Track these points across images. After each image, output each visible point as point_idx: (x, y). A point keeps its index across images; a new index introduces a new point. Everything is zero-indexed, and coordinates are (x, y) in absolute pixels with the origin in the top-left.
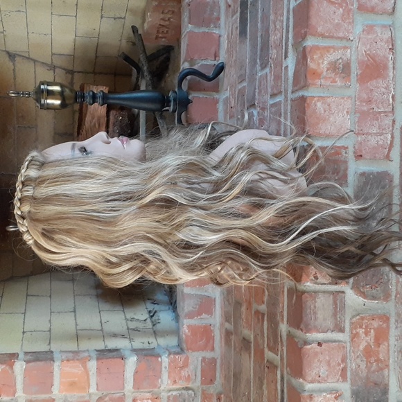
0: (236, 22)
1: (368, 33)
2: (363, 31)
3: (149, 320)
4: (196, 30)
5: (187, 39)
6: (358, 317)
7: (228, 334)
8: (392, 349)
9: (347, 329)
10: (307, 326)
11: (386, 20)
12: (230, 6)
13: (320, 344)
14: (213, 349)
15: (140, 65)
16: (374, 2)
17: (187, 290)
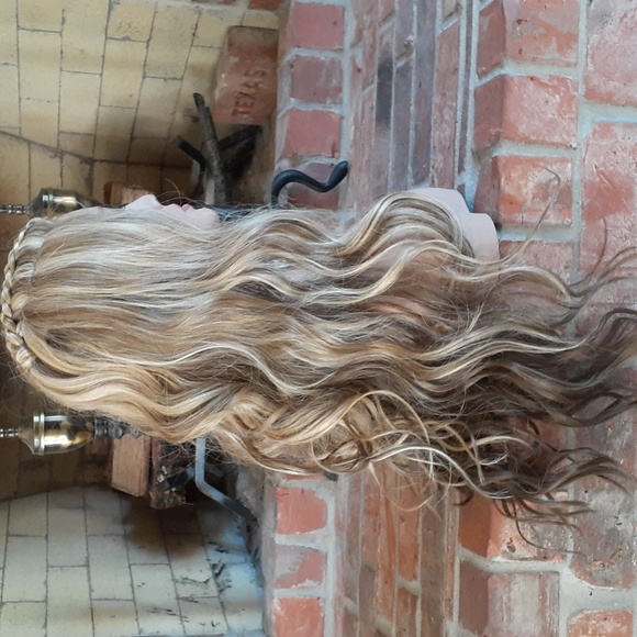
0: (370, 98)
1: (602, 137)
2: (594, 134)
3: (212, 582)
4: (303, 107)
5: (287, 120)
6: (580, 616)
7: (348, 619)
9: (563, 635)
10: (496, 631)
11: (631, 115)
12: (359, 71)
15: (205, 155)
16: (612, 85)
17: (280, 539)
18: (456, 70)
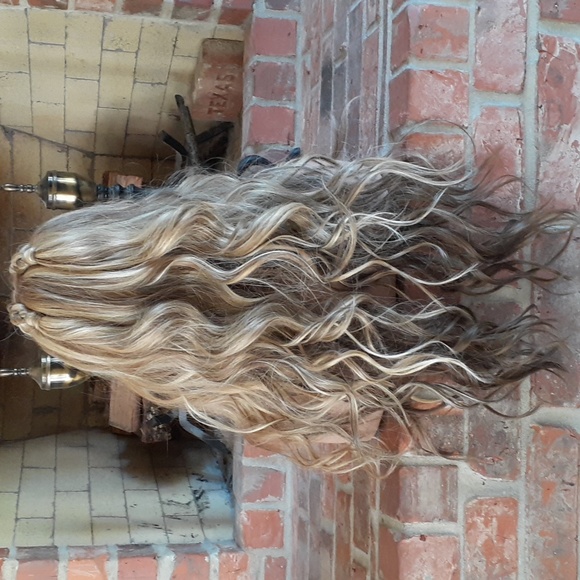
1: (488, 119)
2: (481, 116)
3: (193, 504)
4: (264, 104)
5: (250, 115)
6: (475, 501)
7: (301, 525)
8: (521, 545)
9: (461, 516)
10: (406, 511)
11: (512, 101)
12: (309, 73)
13: (423, 538)
14: (281, 545)
15: (187, 148)
16: (496, 77)
17: (246, 461)
18: (377, 67)
